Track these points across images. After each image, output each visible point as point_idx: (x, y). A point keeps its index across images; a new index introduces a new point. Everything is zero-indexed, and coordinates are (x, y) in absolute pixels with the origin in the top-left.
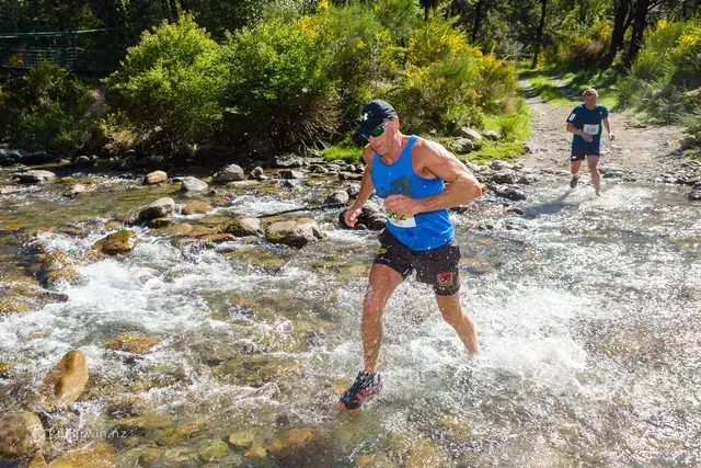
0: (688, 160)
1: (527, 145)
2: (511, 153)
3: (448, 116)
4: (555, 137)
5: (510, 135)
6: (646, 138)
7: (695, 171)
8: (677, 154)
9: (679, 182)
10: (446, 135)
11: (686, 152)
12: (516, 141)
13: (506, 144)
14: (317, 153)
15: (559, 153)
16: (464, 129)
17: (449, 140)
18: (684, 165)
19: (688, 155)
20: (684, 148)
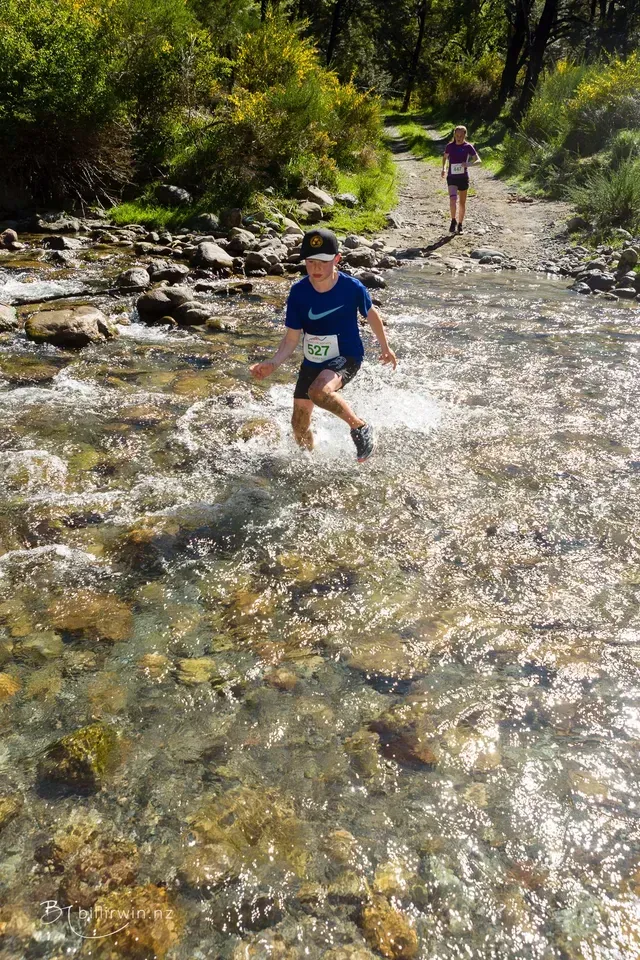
0: (574, 245)
1: (391, 216)
2: (372, 226)
3: (291, 168)
4: (425, 208)
5: (370, 201)
6: (531, 216)
7: (579, 259)
8: (562, 238)
9: (563, 272)
10: (288, 197)
11: (572, 236)
12: (378, 210)
13: (365, 213)
14: (101, 213)
15: (430, 229)
16: (311, 189)
17: (290, 203)
18: (568, 252)
19: (574, 239)
20: (571, 230)
